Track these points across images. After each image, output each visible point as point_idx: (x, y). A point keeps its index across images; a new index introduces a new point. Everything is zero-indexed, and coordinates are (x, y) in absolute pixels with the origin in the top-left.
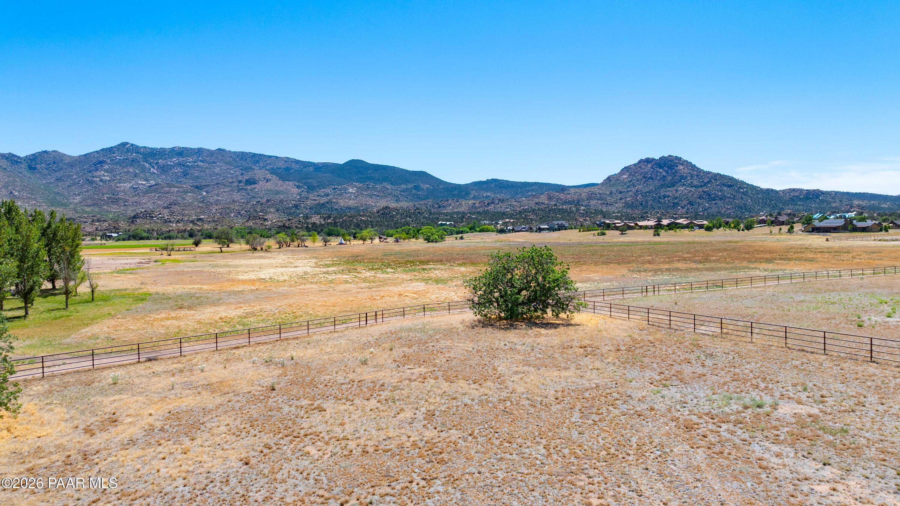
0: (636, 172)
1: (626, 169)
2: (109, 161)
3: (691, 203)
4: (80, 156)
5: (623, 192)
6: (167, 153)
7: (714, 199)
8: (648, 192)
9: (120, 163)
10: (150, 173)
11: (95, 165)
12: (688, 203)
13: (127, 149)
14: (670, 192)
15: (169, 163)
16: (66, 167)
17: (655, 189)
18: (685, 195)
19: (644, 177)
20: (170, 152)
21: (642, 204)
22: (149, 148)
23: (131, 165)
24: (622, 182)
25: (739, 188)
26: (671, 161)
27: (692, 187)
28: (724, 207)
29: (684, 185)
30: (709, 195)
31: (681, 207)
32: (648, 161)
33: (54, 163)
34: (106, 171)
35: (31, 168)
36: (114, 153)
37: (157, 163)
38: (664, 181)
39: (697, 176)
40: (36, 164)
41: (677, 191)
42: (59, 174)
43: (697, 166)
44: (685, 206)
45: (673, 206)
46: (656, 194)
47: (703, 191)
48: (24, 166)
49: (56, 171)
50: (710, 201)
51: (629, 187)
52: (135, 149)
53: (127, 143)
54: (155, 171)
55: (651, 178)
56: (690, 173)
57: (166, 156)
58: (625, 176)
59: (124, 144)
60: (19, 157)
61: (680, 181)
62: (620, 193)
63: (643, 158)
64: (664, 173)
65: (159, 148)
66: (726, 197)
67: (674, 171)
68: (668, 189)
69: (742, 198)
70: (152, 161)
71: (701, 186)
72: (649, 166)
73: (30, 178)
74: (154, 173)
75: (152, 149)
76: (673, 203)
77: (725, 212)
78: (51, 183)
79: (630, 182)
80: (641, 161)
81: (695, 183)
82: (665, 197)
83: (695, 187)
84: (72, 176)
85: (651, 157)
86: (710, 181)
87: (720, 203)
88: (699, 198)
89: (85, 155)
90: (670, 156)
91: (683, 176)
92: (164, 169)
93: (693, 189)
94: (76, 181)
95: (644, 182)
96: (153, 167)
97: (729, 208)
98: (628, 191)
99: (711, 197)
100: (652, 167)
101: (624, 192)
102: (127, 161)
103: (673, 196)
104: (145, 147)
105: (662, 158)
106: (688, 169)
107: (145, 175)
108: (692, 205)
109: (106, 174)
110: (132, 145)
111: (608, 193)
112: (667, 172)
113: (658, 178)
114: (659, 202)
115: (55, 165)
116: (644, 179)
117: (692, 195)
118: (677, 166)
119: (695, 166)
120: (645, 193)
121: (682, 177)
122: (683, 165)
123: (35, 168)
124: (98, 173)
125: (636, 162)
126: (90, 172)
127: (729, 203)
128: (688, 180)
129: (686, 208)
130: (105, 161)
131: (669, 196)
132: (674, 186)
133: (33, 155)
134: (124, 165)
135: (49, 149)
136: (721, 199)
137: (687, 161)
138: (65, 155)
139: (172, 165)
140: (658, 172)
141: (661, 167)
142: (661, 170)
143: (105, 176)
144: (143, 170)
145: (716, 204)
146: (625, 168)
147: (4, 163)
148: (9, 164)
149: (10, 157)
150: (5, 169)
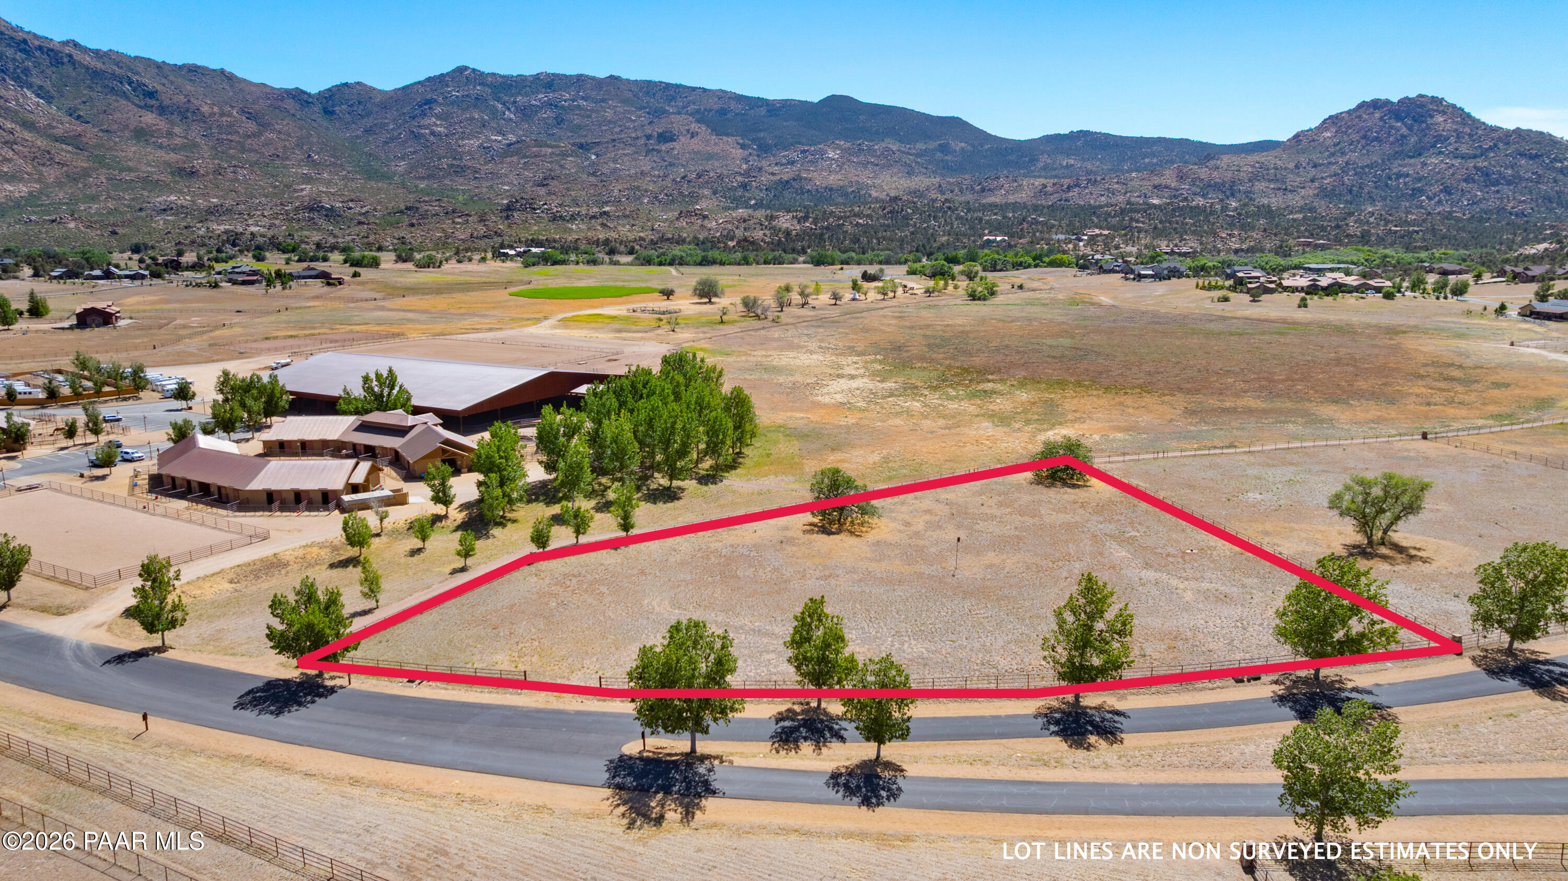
0: (1349, 127)
1: (1333, 120)
2: (440, 100)
3: (1447, 191)
4: (396, 90)
5: (1321, 165)
6: (528, 84)
7: (1497, 183)
8: (1367, 166)
9: (457, 102)
10: (504, 120)
11: (420, 106)
12: (1441, 191)
13: (467, 78)
14: (1411, 167)
15: (534, 102)
16: (376, 109)
17: (1383, 161)
18: (1438, 173)
19: (1364, 137)
20: (532, 82)
21: (1350, 191)
22: (500, 76)
23: (475, 106)
24: (1321, 145)
26: (1422, 106)
27: (1456, 157)
28: (1514, 199)
29: (1440, 153)
30: (1487, 175)
31: (1428, 197)
32: (1376, 105)
33: (360, 103)
34: (439, 117)
35: (328, 112)
36: (447, 86)
37: (515, 102)
38: (1402, 145)
39: (1470, 135)
40: (333, 106)
41: (1424, 164)
42: (368, 122)
43: (1473, 114)
44: (1435, 195)
45: (1411, 195)
46: (1383, 171)
47: (1475, 167)
48: (317, 108)
49: (362, 117)
50: (1486, 186)
51: (1333, 154)
52: (477, 77)
53: (466, 68)
54: (512, 116)
55: (1377, 139)
56: (1456, 130)
57: (528, 89)
58: (1329, 134)
59: (461, 70)
60: (309, 95)
61: (1434, 146)
62: (1315, 166)
63: (1368, 100)
64: (1404, 131)
65: (515, 74)
66: (1521, 179)
67: (1424, 125)
68: (1407, 161)
70: (506, 98)
71: (1475, 157)
72: (1377, 115)
73: (327, 128)
74: (511, 120)
75: (504, 77)
76: (1413, 190)
77: (1513, 208)
78: (357, 137)
79: (1335, 145)
80: (1362, 105)
81: (1464, 149)
82: (1399, 175)
83: (1462, 158)
84: (387, 124)
85: (1383, 97)
86: (1495, 145)
87: (1507, 190)
88: (1466, 181)
89: (404, 88)
90: (1421, 96)
91: (1441, 135)
92: (526, 113)
93: (1457, 162)
94: (396, 134)
95: (1364, 147)
96: (509, 109)
97: (1524, 201)
98: (1329, 163)
99: (1488, 178)
100: (1381, 119)
101: (1323, 164)
102: (468, 99)
103: (1415, 175)
104: (494, 74)
105: (1405, 101)
106: (1453, 122)
107: (498, 124)
108: (1450, 194)
109: (438, 123)
110: (474, 70)
111: (1291, 165)
112: (1410, 128)
113: (1391, 139)
114: (1387, 185)
115: (361, 107)
116: (1363, 142)
117: (1453, 174)
118: (1432, 117)
119: (1469, 116)
120: (1362, 168)
121: (1440, 139)
122: (1444, 113)
123: (333, 113)
124: (426, 121)
125: (1353, 106)
126: (414, 118)
127: (1526, 191)
128: (1450, 144)
129: (1437, 199)
130: (435, 101)
131: (1408, 175)
132: (1420, 155)
133: (329, 90)
134: (464, 106)
135: (351, 81)
136: (1509, 183)
137: (1454, 106)
138: (374, 89)
139: (538, 106)
140: (1391, 127)
141: (1398, 118)
142: (1399, 124)
143: (436, 125)
144: (494, 113)
145: (1498, 192)
146: (1331, 117)
147: (289, 104)
148: (298, 107)
149: (297, 95)
150: (294, 115)
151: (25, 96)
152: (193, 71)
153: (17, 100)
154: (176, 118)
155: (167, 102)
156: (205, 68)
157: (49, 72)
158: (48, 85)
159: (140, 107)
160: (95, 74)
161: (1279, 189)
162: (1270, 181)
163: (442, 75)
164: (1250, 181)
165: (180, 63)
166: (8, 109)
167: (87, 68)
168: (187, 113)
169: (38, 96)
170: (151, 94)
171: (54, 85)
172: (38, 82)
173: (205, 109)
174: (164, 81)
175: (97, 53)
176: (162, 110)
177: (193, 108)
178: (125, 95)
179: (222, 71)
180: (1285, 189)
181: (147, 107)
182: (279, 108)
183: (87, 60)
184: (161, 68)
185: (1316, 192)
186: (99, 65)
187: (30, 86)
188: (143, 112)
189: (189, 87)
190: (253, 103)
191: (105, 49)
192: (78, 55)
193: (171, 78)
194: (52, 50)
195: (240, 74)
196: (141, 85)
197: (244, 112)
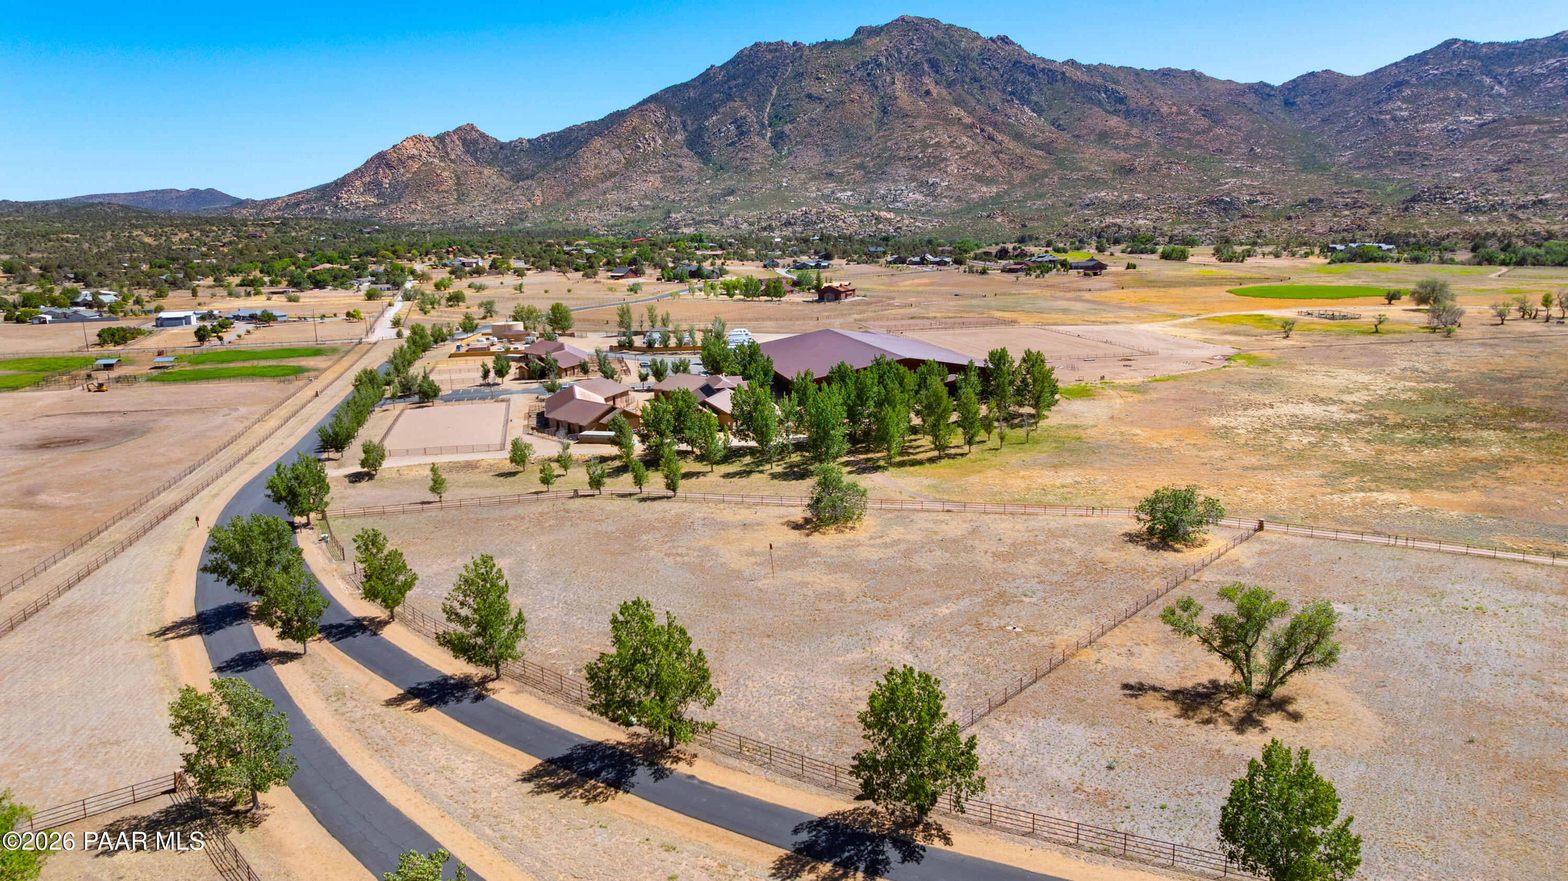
2: (1414, 81)
4: (1365, 76)
6: (1538, 49)
9: (1437, 83)
10: (1490, 96)
11: (1389, 90)
13: (1454, 52)
15: (1538, 71)
16: (1340, 97)
20: (1546, 46)
22: (1500, 44)
23: (1455, 84)
33: (1323, 91)
34: (1405, 100)
35: (1288, 104)
36: (1427, 64)
37: (1511, 74)
40: (1296, 97)
42: (1327, 111)
48: (1278, 101)
49: (1323, 106)
52: (1469, 49)
53: (1455, 41)
54: (1503, 91)
57: (1536, 55)
59: (1448, 44)
60: (1272, 87)
65: (1521, 40)
70: (1500, 70)
73: (1284, 121)
74: (1500, 95)
75: (1506, 44)
78: (1313, 127)
84: (1347, 112)
89: (1376, 72)
92: (1522, 85)
94: (1352, 122)
96: (1500, 83)
102: (1449, 77)
104: (1491, 44)
107: (1479, 101)
109: (1404, 106)
110: (1466, 42)
115: (1324, 96)
123: (1293, 104)
124: (1391, 105)
126: (1378, 103)
130: (1407, 82)
133: (1294, 81)
134: (1442, 84)
135: (1318, 69)
138: (1342, 76)
139: (1542, 75)
143: (1400, 109)
144: (1479, 89)
147: (1250, 99)
148: (1257, 100)
149: (1262, 90)
150: (1251, 109)
151: (1023, 112)
152: (1167, 74)
153: (1016, 116)
154: (1138, 120)
155: (1133, 106)
156: (1178, 71)
157: (1045, 89)
158: (1042, 101)
159: (1109, 112)
160: (1079, 86)
163: (1425, 53)
165: (1156, 69)
166: (1008, 124)
167: (1074, 82)
168: (1147, 115)
169: (1034, 111)
170: (1121, 100)
171: (1046, 100)
172: (1034, 98)
173: (1165, 110)
174: (1139, 86)
175: (1088, 67)
176: (1128, 114)
177: (1154, 109)
178: (1100, 104)
179: (1193, 72)
181: (1116, 112)
182: (1237, 103)
183: (1079, 75)
184: (1137, 74)
186: (1086, 78)
187: (1028, 103)
188: (1109, 117)
189: (1160, 90)
190: (1215, 100)
191: (1096, 63)
192: (1070, 72)
193: (1146, 83)
194: (1050, 70)
195: (1208, 73)
196: (1115, 92)
197: (1201, 109)
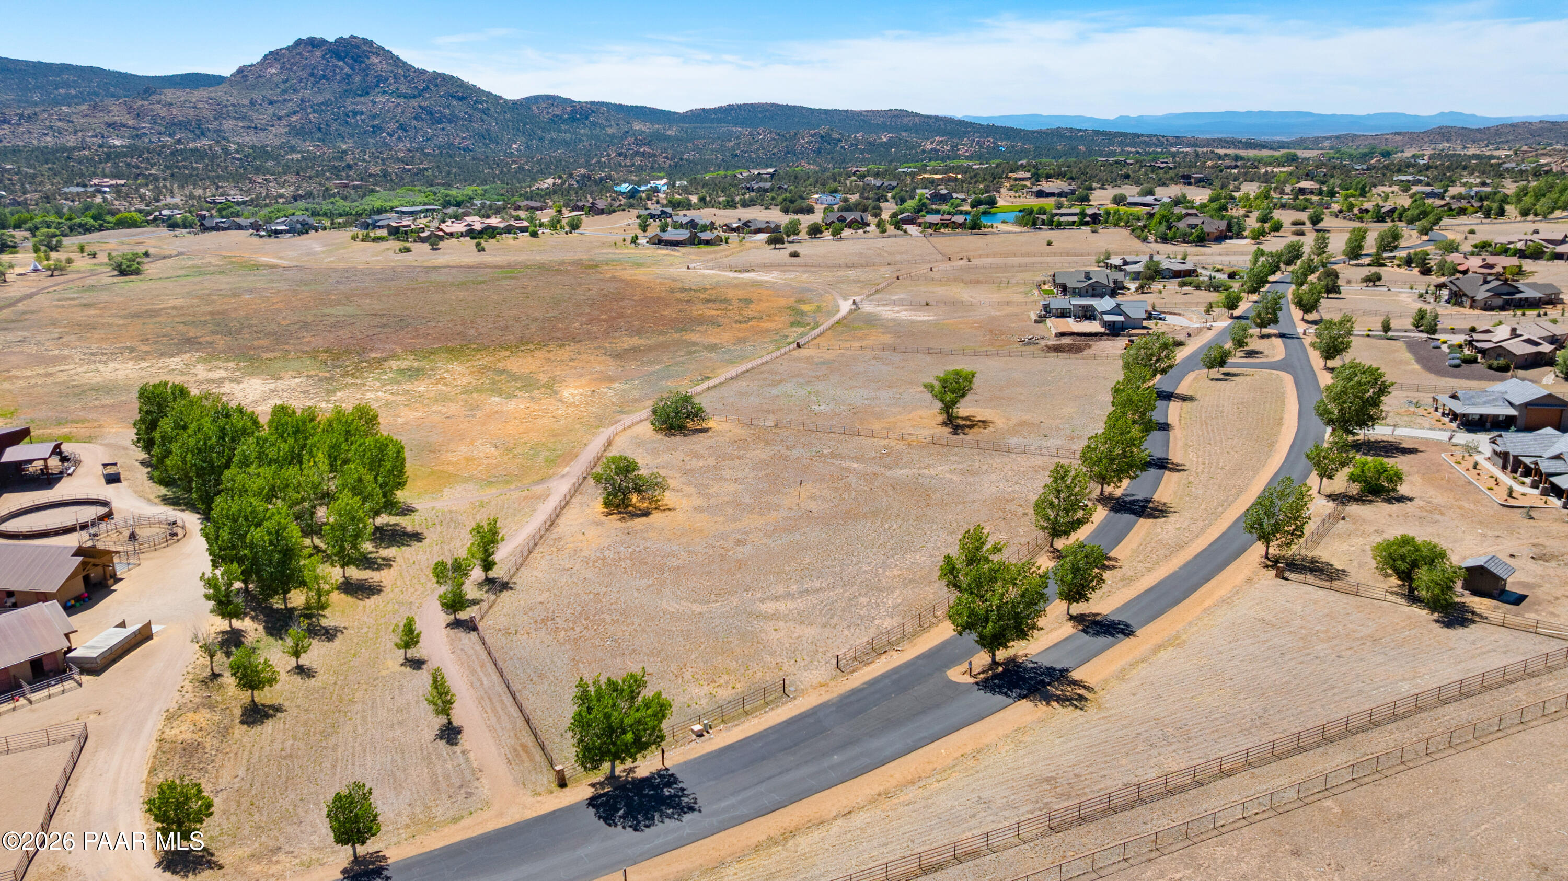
0: (293, 64)
1: (273, 57)
3: (402, 127)
5: (276, 102)
7: (440, 121)
8: (322, 103)
12: (398, 128)
14: (363, 104)
17: (336, 99)
18: (388, 111)
19: (312, 75)
21: (319, 129)
24: (269, 80)
25: (476, 102)
26: (357, 47)
27: (399, 97)
28: (458, 135)
29: (385, 92)
30: (431, 114)
31: (388, 134)
32: (313, 43)
38: (348, 84)
39: (405, 77)
41: (374, 103)
43: (401, 57)
44: (394, 132)
45: (373, 132)
46: (339, 108)
47: (420, 107)
50: (433, 124)
51: (285, 92)
55: (324, 77)
56: (392, 72)
58: (274, 71)
61: (377, 86)
62: (271, 103)
63: (305, 38)
64: (347, 70)
66: (457, 117)
67: (363, 65)
68: (358, 99)
69: (482, 121)
71: (414, 97)
72: (318, 53)
76: (373, 127)
77: (460, 144)
79: (285, 82)
80: (299, 42)
81: (404, 89)
82: (355, 114)
83: (405, 98)
85: (318, 36)
86: (428, 87)
87: (450, 128)
88: (415, 118)
90: (352, 37)
91: (381, 76)
93: (401, 101)
95: (314, 85)
97: (465, 138)
98: (285, 100)
99: (435, 119)
100: (323, 57)
101: (279, 101)
103: (368, 113)
105: (340, 41)
106: (388, 64)
108: (406, 131)
111: (246, 102)
112: (352, 68)
113: (338, 77)
114: (347, 122)
116: (312, 79)
117: (403, 113)
118: (368, 58)
119: (398, 58)
120: (317, 105)
121: (380, 79)
122: (378, 55)
125: (291, 43)
127: (464, 129)
128: (391, 84)
129: (396, 135)
131: (362, 113)
132: (367, 93)
136: (450, 122)
137: (383, 49)
140: (335, 66)
141: (340, 58)
142: (341, 63)
145: (443, 129)
146: (271, 53)
161: (249, 127)
162: (236, 119)
164: (216, 119)
180: (256, 128)
185: (287, 130)
